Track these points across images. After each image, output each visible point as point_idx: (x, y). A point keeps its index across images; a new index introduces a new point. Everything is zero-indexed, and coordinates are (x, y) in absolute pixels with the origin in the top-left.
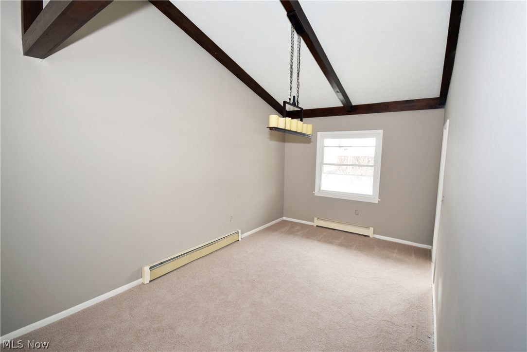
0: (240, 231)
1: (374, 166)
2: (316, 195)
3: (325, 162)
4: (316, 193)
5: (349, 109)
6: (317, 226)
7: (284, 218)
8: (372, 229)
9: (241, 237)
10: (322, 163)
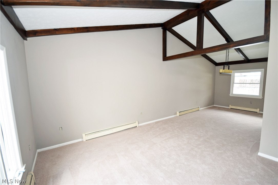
0: (199, 107)
1: (260, 83)
2: (230, 96)
3: (235, 83)
4: (231, 95)
5: (247, 61)
6: (231, 108)
7: (215, 105)
8: (258, 109)
9: (200, 109)
10: (234, 83)
